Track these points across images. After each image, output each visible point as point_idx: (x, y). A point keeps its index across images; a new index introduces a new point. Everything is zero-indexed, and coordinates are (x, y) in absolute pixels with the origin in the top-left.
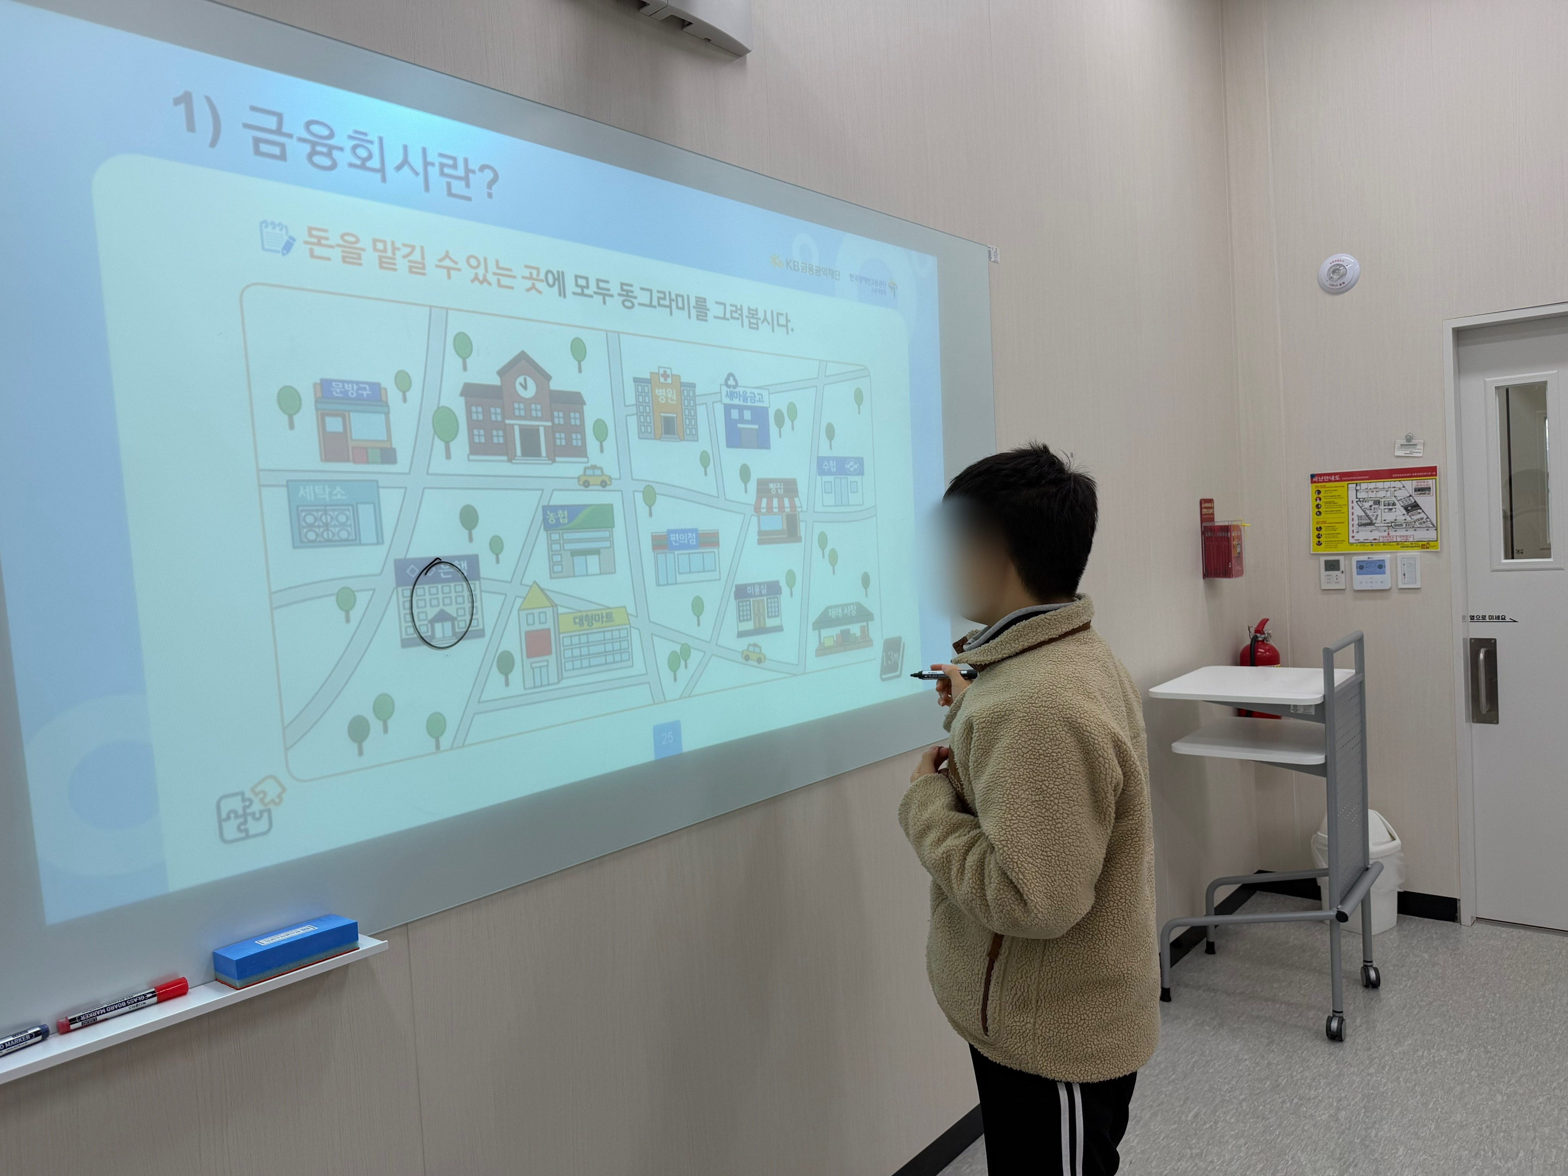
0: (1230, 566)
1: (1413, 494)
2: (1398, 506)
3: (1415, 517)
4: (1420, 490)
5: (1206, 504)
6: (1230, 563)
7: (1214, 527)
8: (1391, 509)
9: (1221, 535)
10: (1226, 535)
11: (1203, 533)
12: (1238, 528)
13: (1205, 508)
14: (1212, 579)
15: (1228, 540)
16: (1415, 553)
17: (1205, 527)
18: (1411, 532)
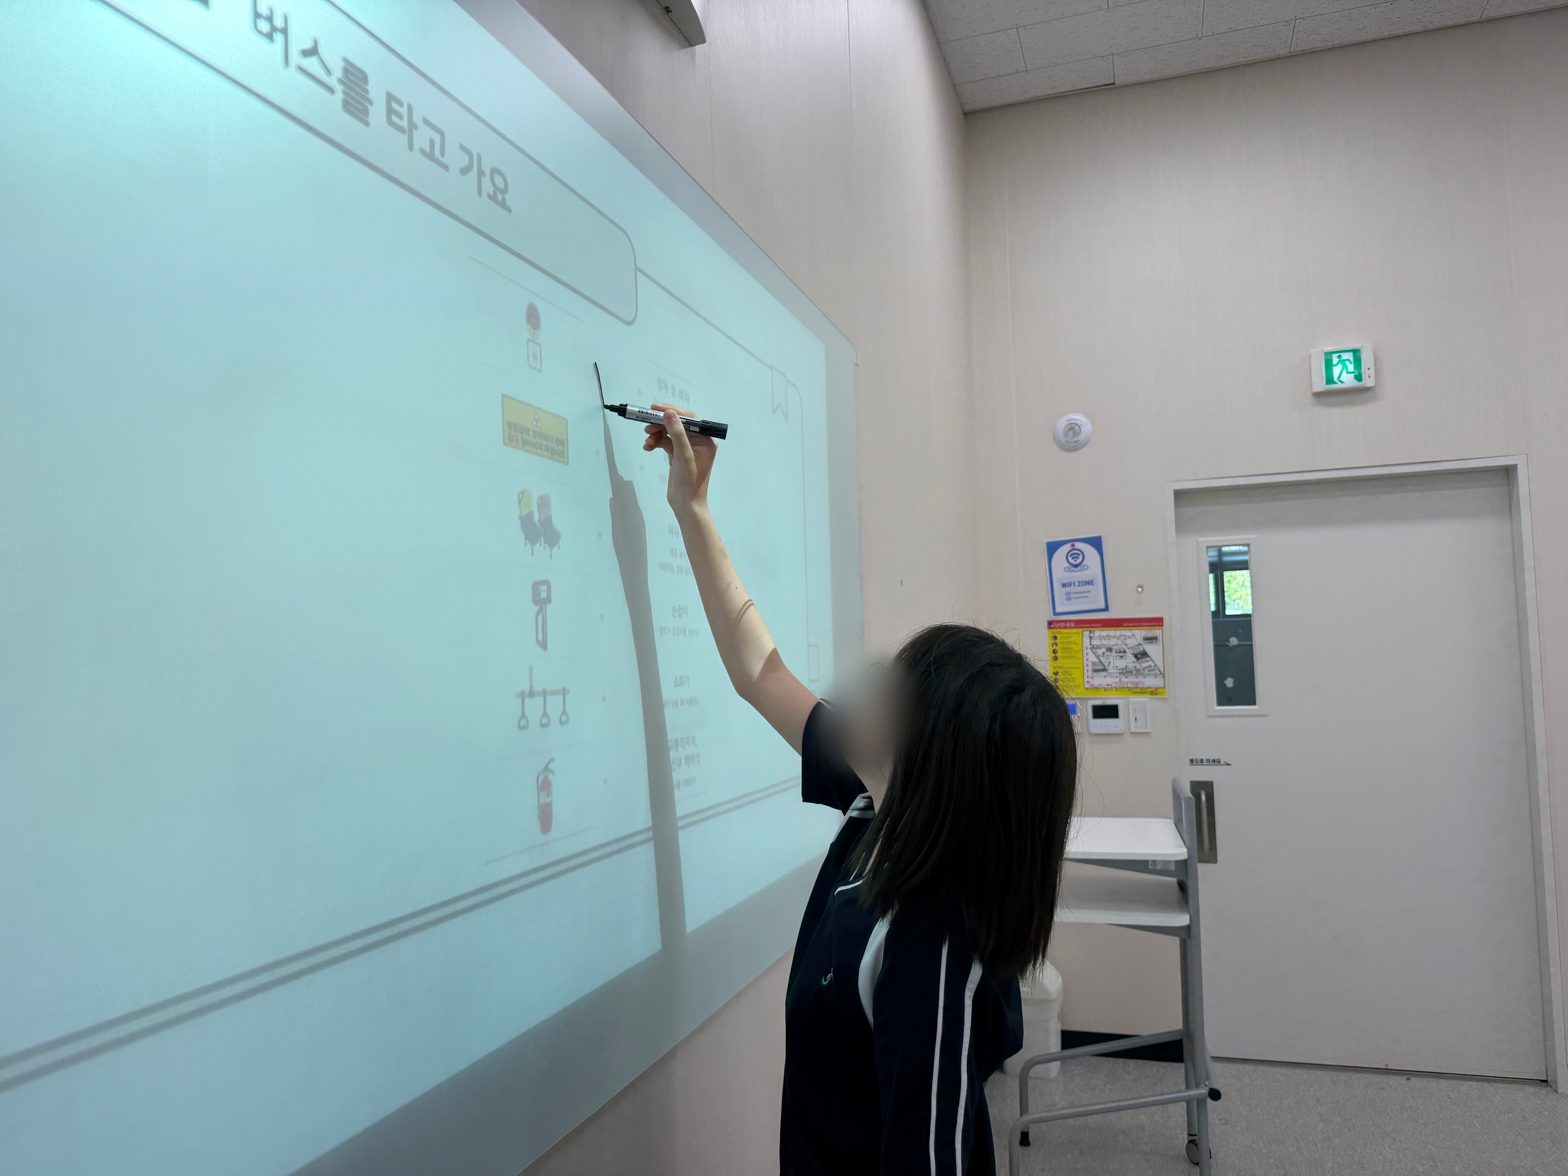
1: (1142, 642)
2: (1129, 654)
3: (1144, 665)
4: (1148, 639)
16: (1144, 699)
18: (1140, 679)
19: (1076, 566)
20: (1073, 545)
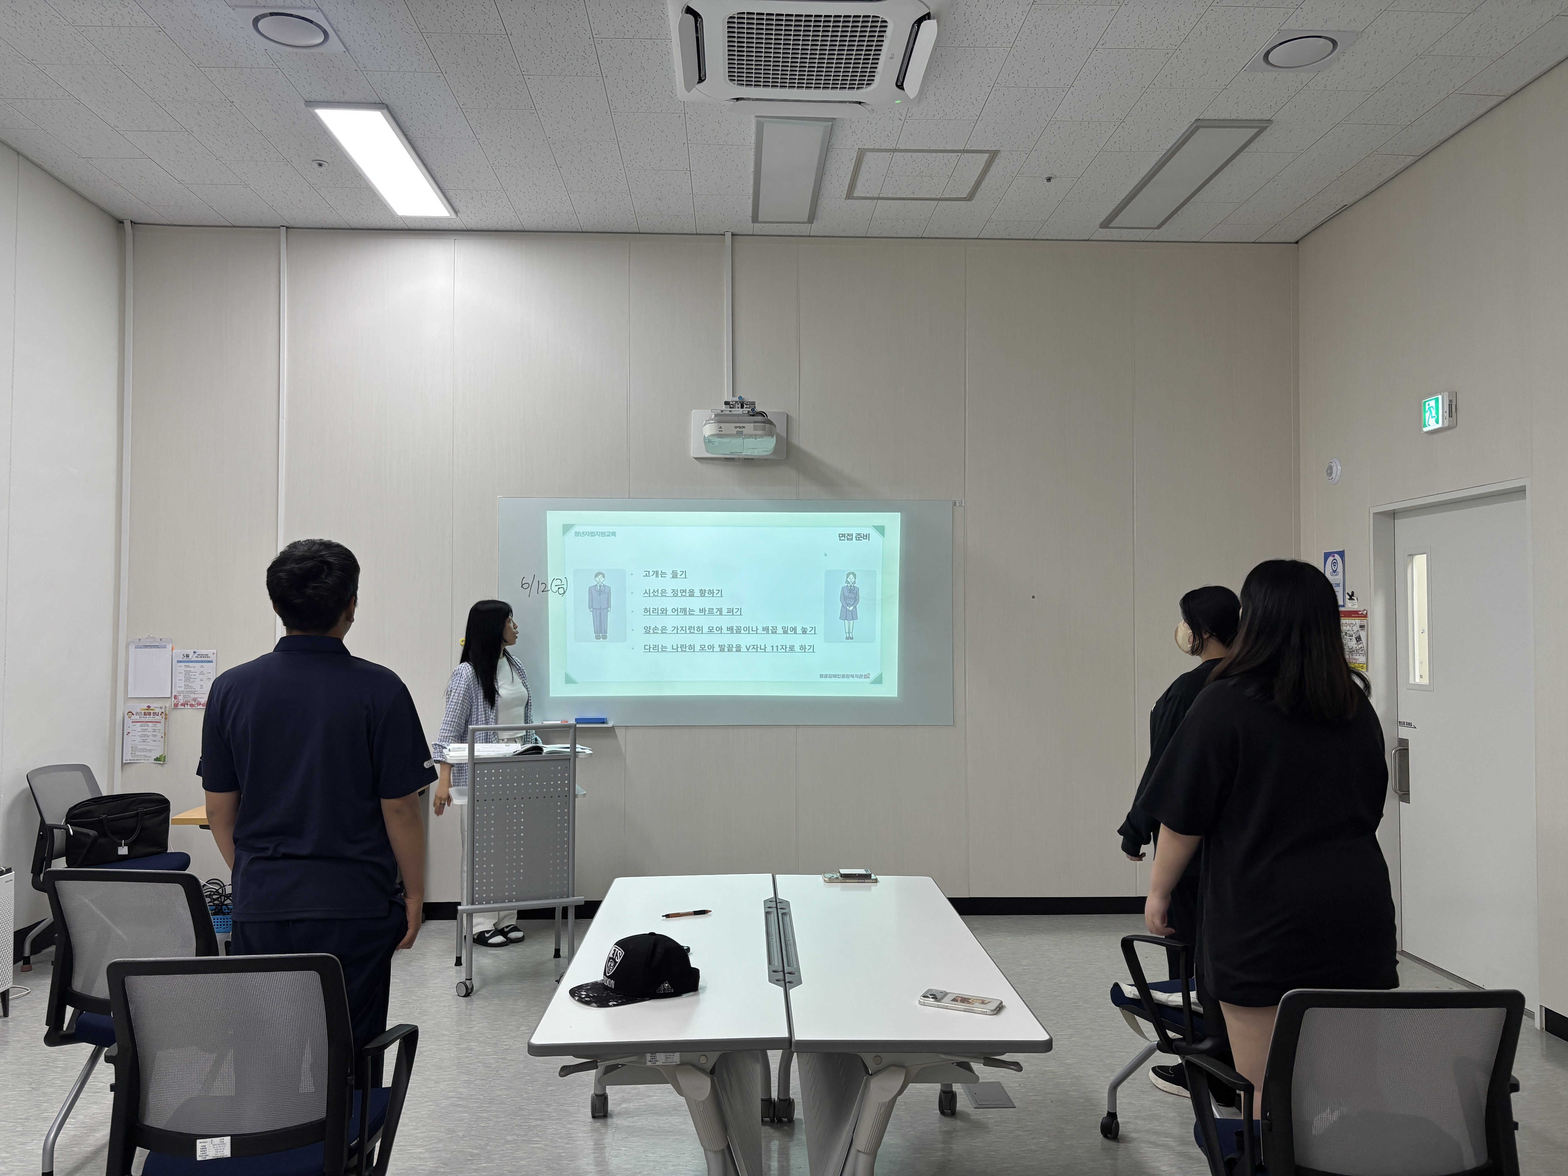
1: (1359, 629)
2: (1354, 638)
3: (1360, 646)
4: (1362, 627)
8: (1351, 639)
18: (1357, 657)
19: (1334, 571)
20: (1334, 556)
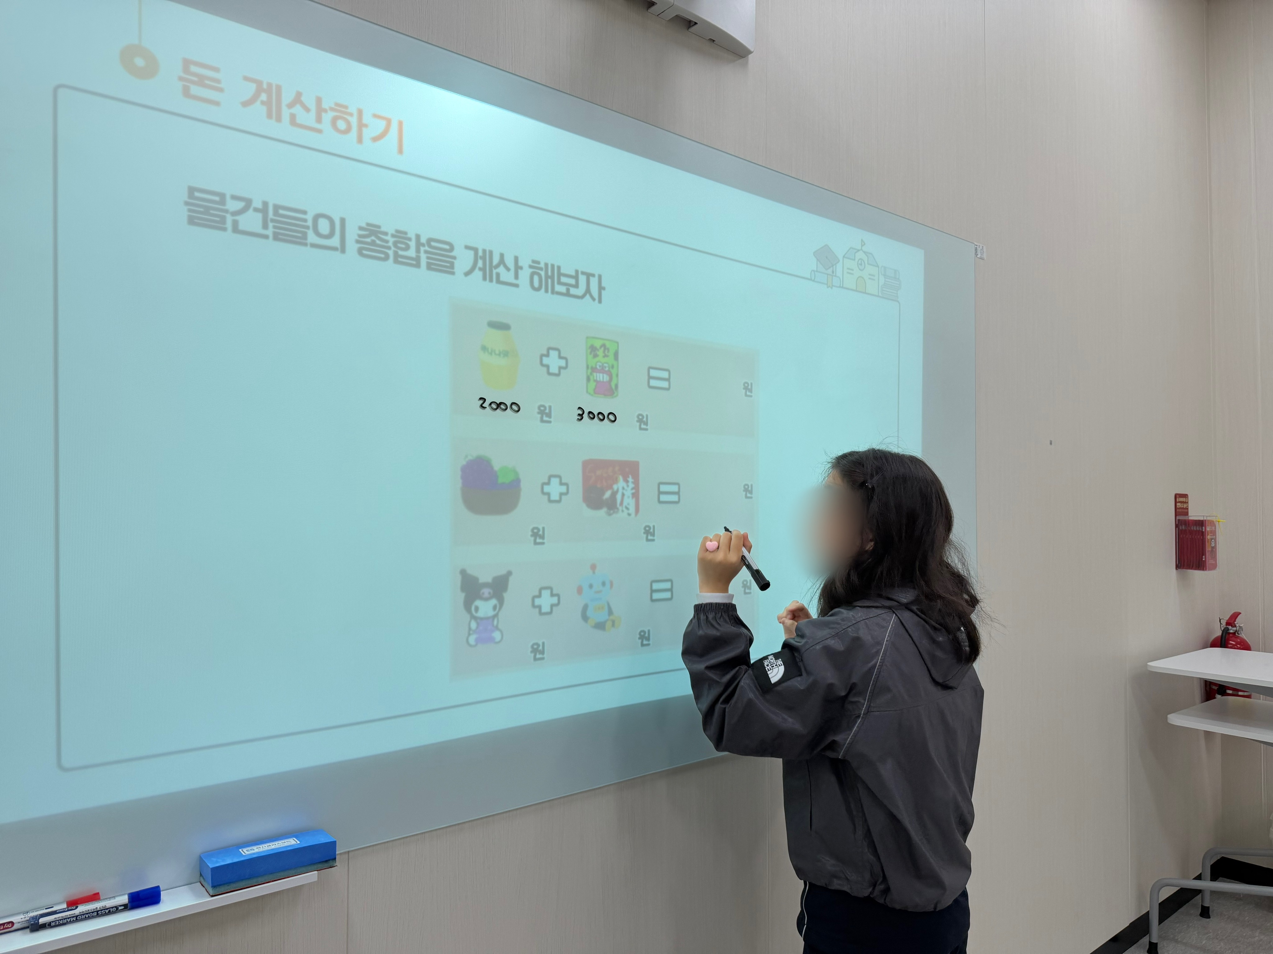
0: (1204, 559)
5: (1181, 499)
6: (1204, 557)
7: (1189, 521)
9: (1195, 529)
10: (1201, 529)
11: (1177, 526)
12: (1212, 523)
13: (1179, 502)
14: (1184, 570)
15: (1203, 534)
17: (1179, 520)
